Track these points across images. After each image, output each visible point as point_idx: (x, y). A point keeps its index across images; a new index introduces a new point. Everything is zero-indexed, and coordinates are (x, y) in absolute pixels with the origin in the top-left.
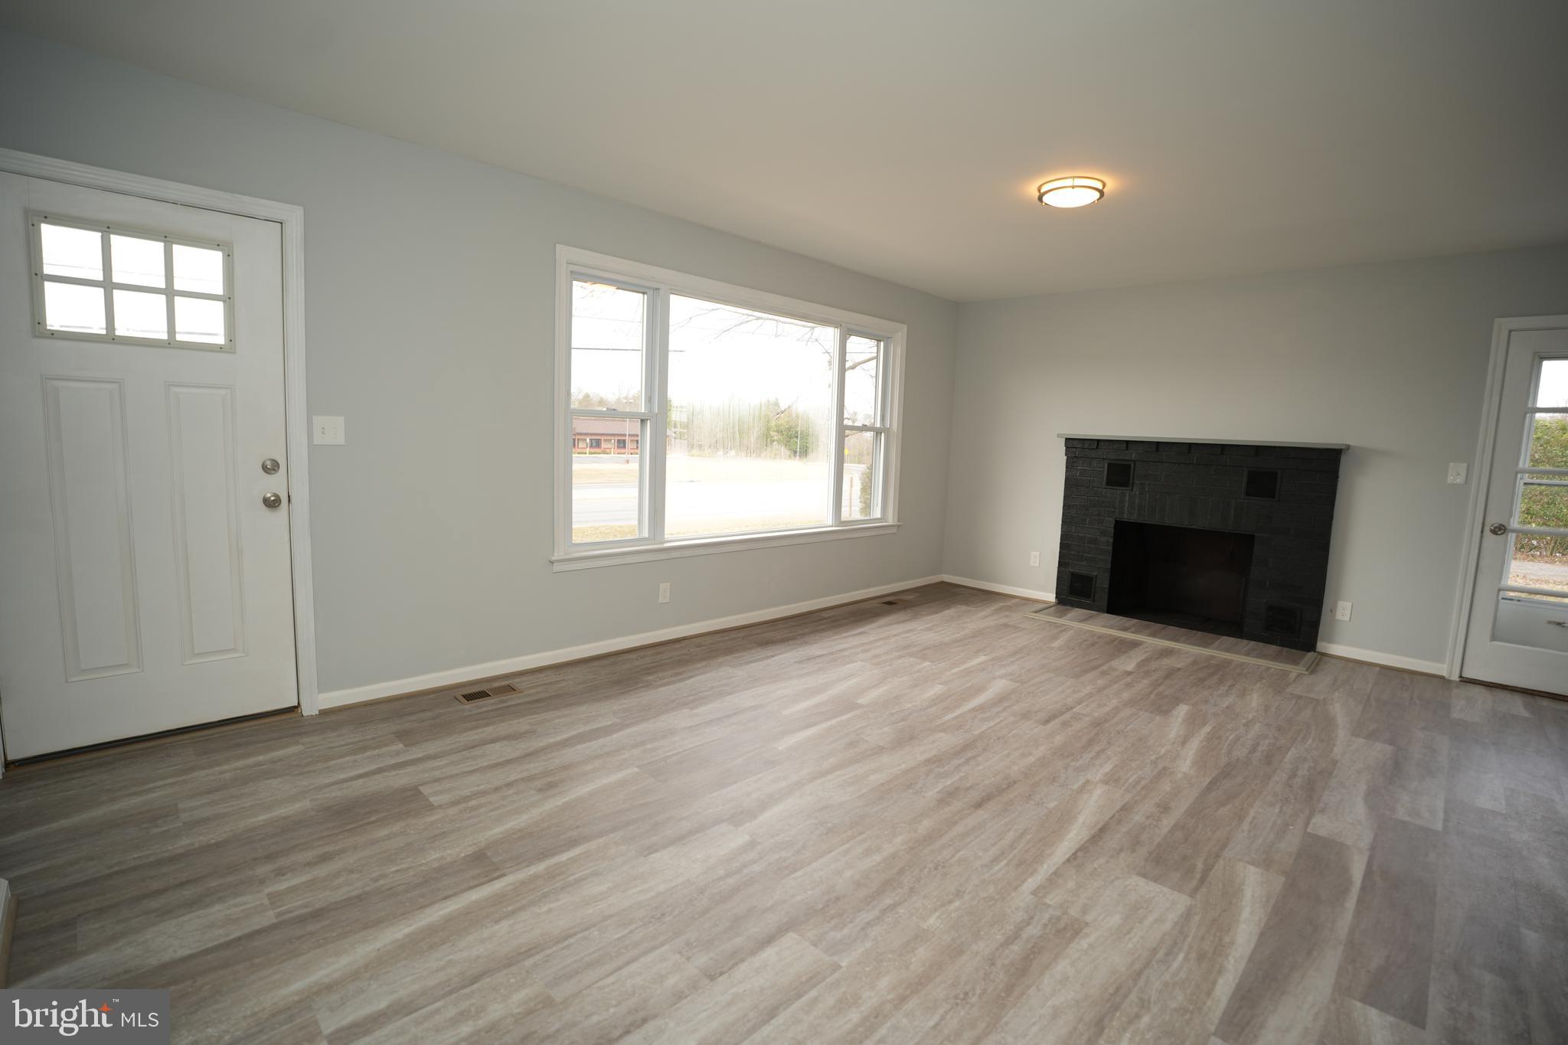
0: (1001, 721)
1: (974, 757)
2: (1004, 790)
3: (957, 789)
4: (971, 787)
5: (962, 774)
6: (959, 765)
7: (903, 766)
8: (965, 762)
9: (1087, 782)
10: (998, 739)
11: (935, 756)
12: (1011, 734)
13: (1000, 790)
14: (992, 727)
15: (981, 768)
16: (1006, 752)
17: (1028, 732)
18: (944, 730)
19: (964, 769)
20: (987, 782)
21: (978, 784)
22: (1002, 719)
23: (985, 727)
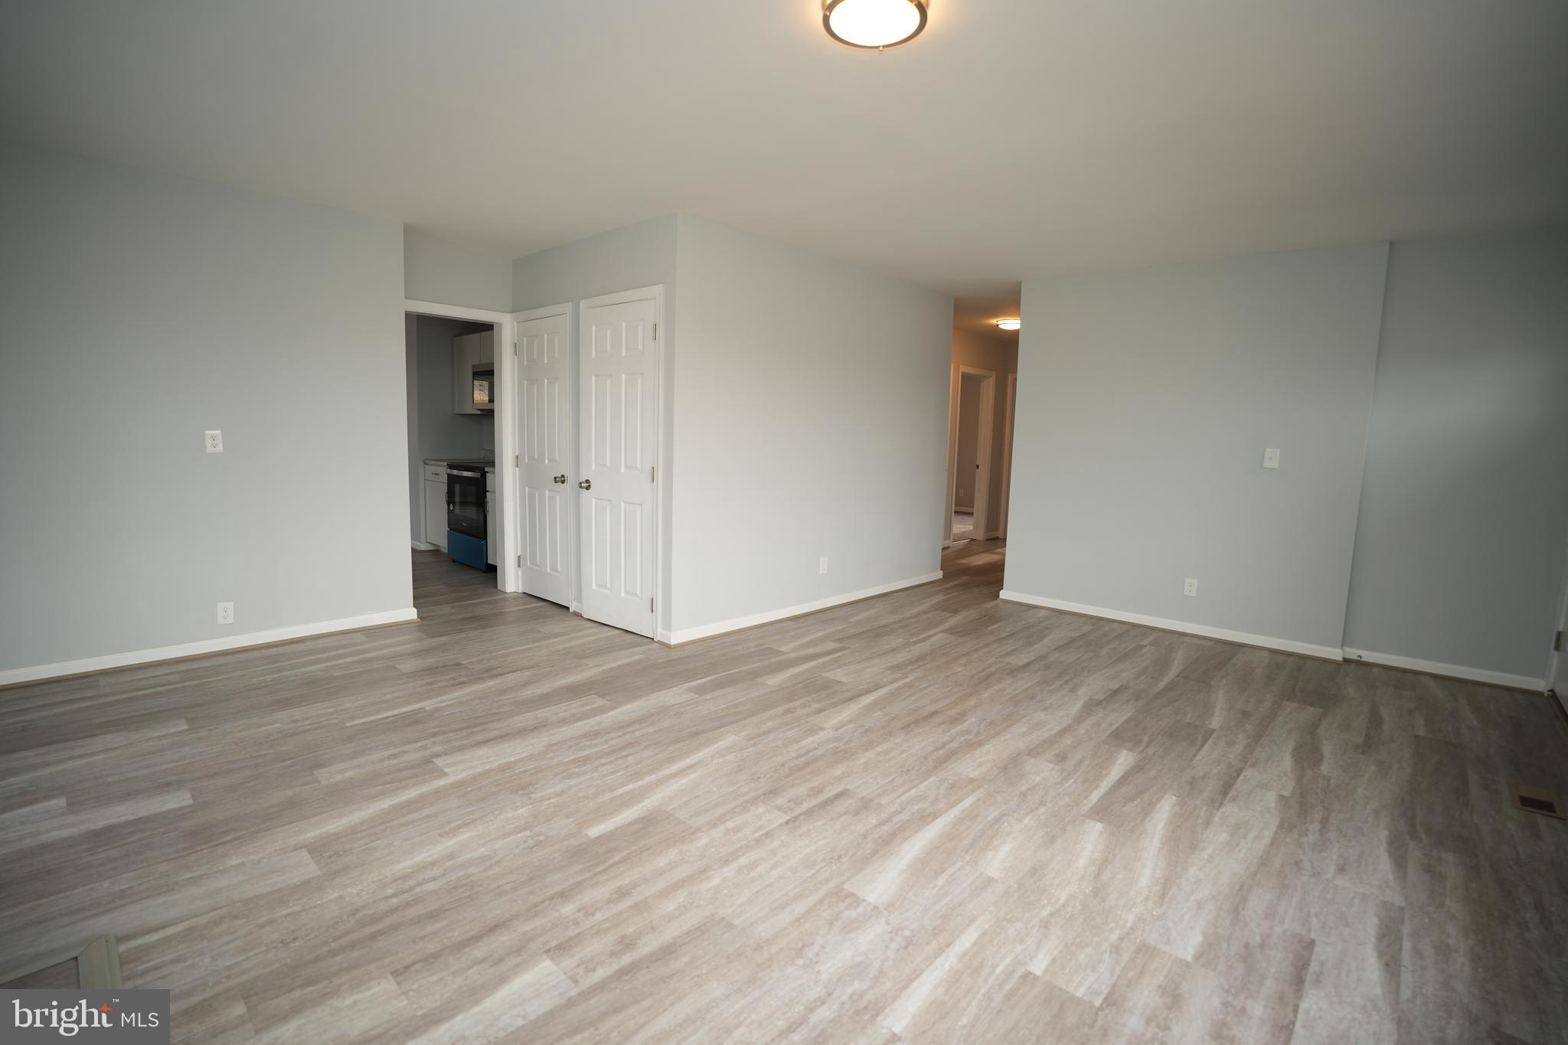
0: (899, 797)
1: (938, 749)
2: (913, 723)
3: (952, 723)
4: (939, 725)
5: (948, 734)
6: (951, 742)
7: (1002, 739)
8: (946, 744)
9: (837, 729)
10: (908, 771)
11: (975, 750)
12: (893, 777)
13: (917, 722)
14: (914, 787)
15: (931, 740)
16: (903, 756)
17: (871, 781)
18: (972, 781)
19: (945, 739)
20: (927, 728)
21: (934, 727)
22: (898, 801)
23: (922, 787)
